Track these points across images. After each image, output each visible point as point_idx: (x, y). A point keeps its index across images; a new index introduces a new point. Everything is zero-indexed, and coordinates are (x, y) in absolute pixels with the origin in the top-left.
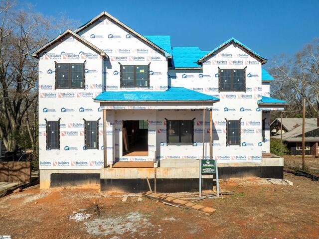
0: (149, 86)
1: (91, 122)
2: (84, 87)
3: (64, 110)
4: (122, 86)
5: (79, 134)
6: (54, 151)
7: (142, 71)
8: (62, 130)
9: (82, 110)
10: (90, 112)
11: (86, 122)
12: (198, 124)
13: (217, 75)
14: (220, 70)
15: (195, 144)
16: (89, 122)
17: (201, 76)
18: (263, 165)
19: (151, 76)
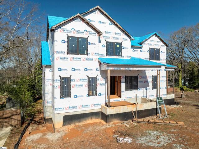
0: (121, 56)
1: (92, 78)
2: (87, 54)
3: (74, 69)
4: (107, 54)
5: (84, 86)
6: (66, 99)
7: (118, 46)
8: (72, 83)
9: (86, 69)
10: (91, 71)
11: (89, 78)
12: (140, 78)
13: (148, 51)
14: (149, 48)
15: (139, 89)
16: (90, 78)
17: (141, 51)
18: (167, 99)
19: (122, 49)
